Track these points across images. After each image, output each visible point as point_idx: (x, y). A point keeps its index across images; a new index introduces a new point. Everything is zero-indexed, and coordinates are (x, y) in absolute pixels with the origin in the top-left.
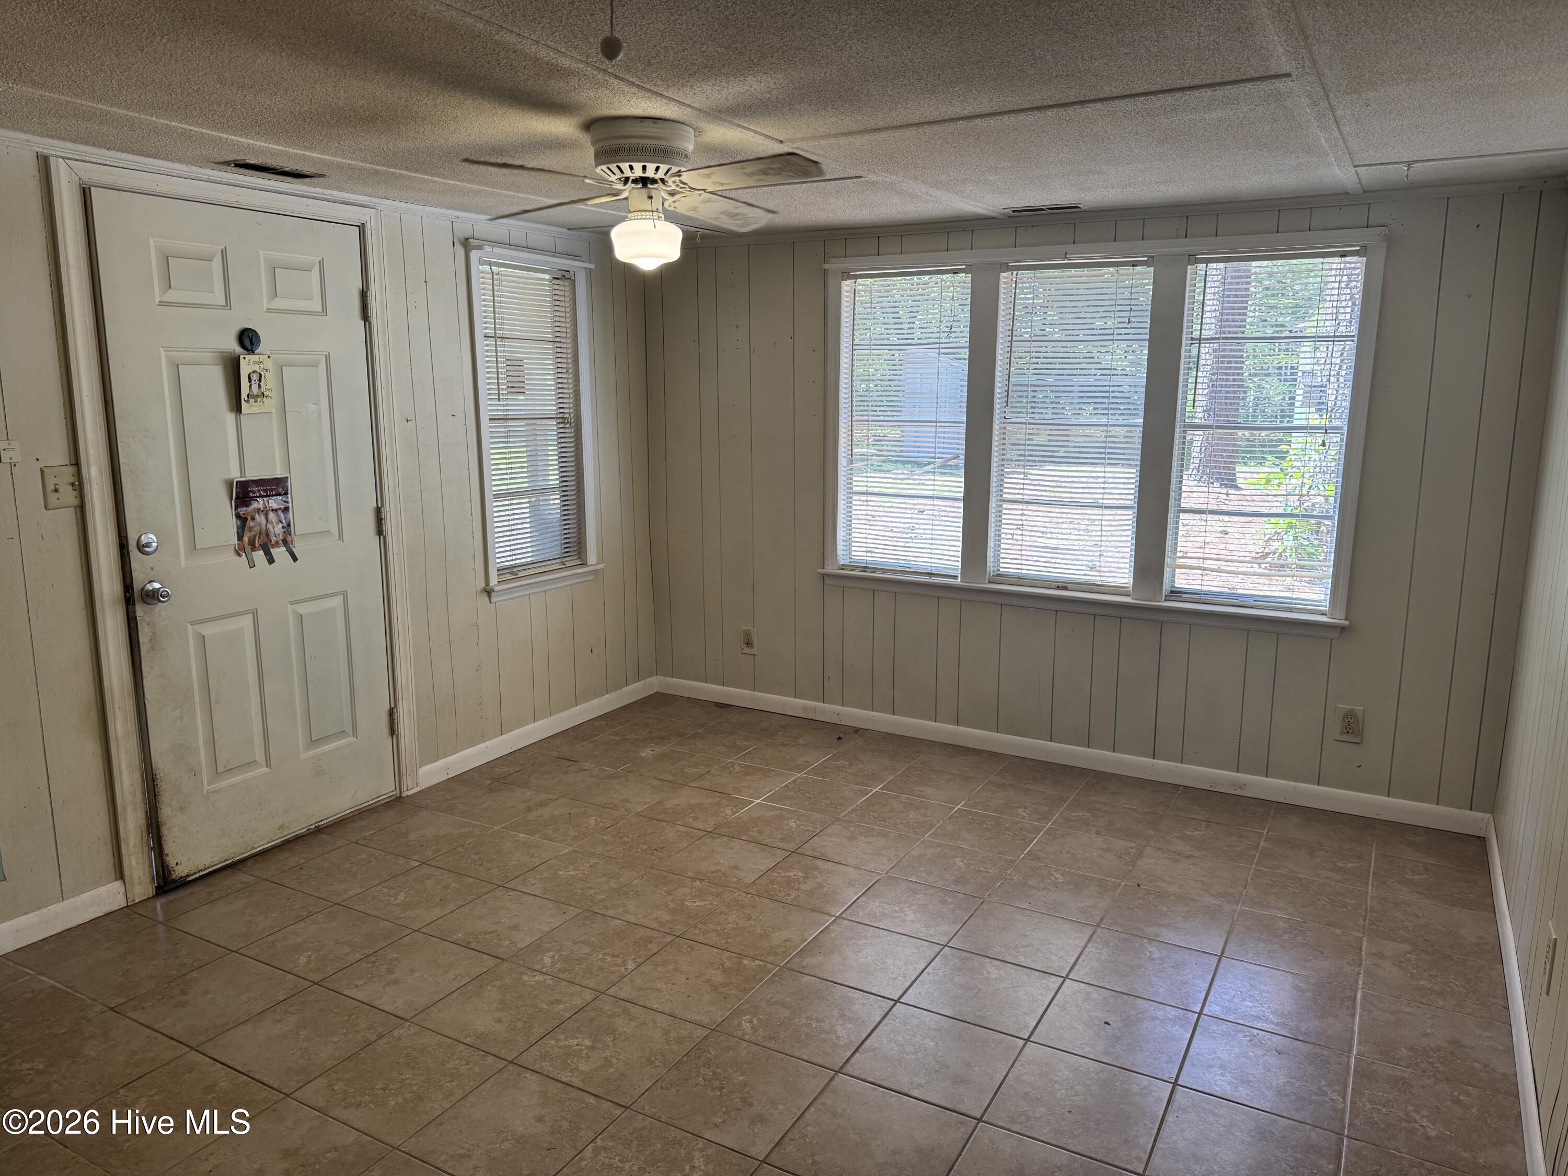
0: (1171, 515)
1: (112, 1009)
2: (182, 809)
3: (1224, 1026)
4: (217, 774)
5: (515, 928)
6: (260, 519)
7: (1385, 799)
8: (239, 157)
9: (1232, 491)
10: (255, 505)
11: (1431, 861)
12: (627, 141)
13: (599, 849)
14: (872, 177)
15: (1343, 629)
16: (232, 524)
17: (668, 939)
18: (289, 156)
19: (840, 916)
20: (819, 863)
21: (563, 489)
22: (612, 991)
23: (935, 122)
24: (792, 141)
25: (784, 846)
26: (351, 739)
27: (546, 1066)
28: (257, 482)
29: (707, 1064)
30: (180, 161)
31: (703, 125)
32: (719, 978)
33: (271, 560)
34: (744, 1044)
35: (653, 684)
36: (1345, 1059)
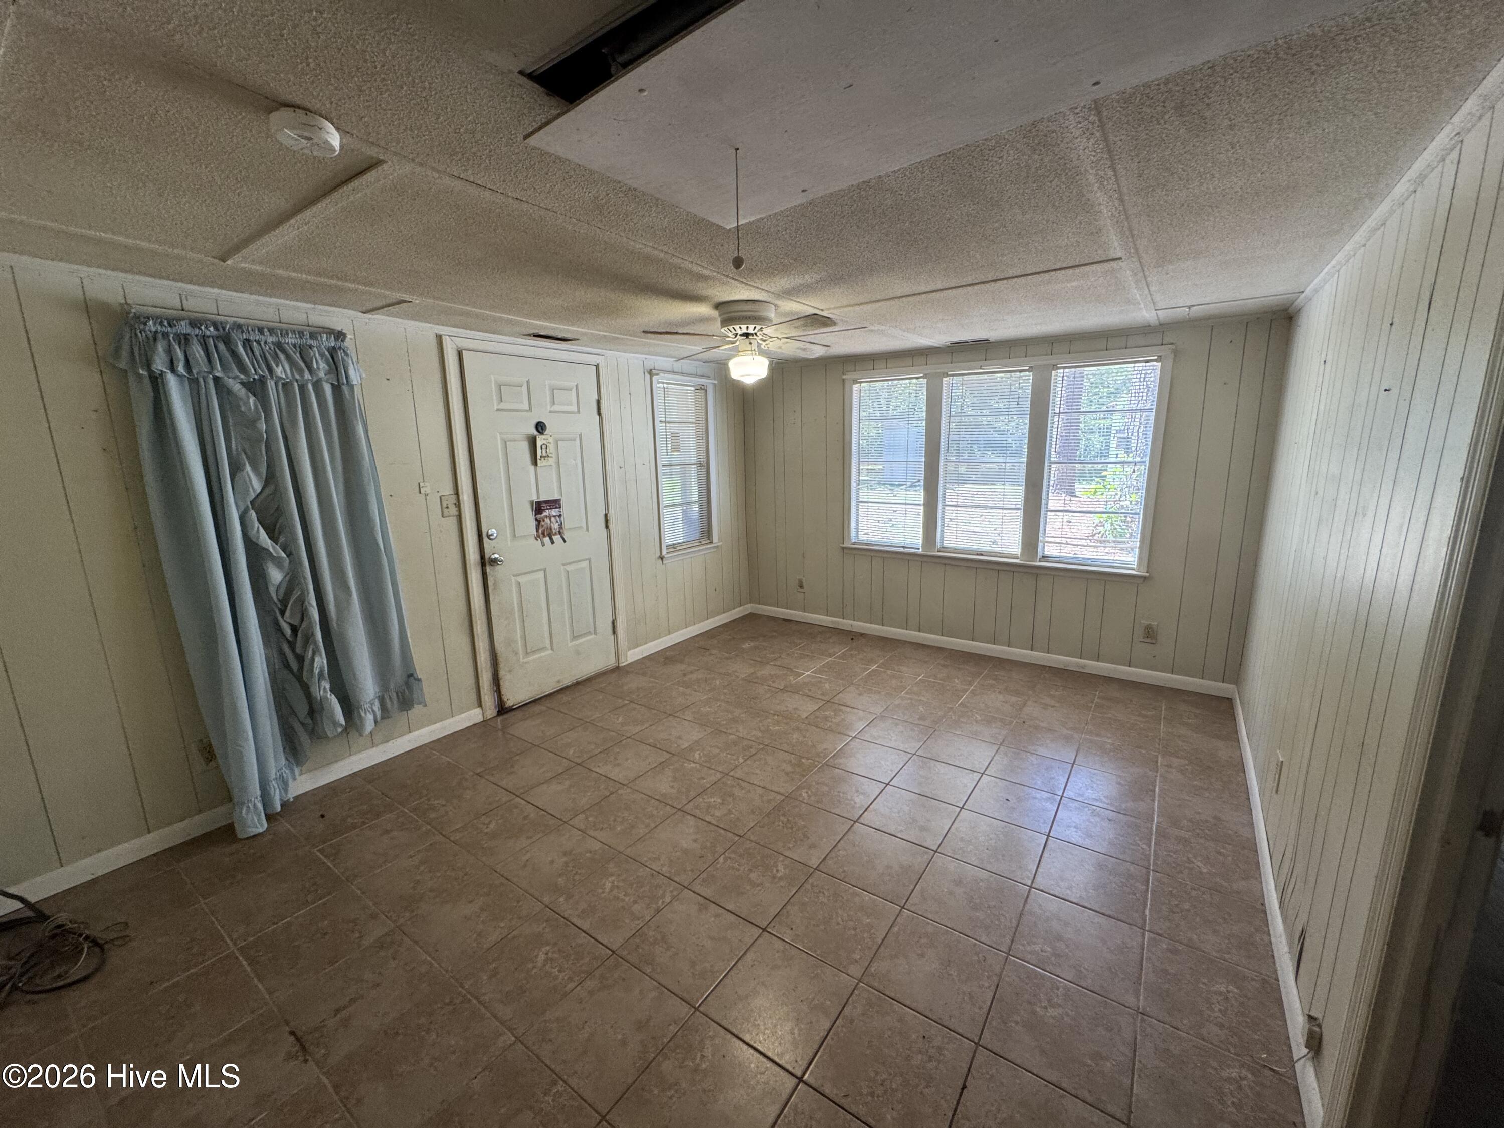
0: (1043, 513)
1: (477, 774)
2: (510, 671)
3: (1077, 804)
4: (527, 653)
5: (680, 738)
6: (547, 521)
7: (1169, 675)
8: (536, 332)
9: (1073, 499)
10: (545, 514)
11: (1198, 712)
12: (736, 314)
13: (722, 697)
14: (873, 328)
15: (1145, 577)
16: (534, 524)
17: (761, 747)
18: (561, 330)
19: (855, 737)
20: (842, 708)
21: (700, 502)
22: (732, 773)
23: (910, 296)
24: (828, 309)
25: (823, 698)
26: (593, 636)
27: (698, 813)
28: (546, 502)
29: (784, 815)
30: (506, 335)
31: (779, 303)
32: (789, 768)
33: (553, 543)
34: (803, 805)
35: (748, 608)
36: (1149, 825)
